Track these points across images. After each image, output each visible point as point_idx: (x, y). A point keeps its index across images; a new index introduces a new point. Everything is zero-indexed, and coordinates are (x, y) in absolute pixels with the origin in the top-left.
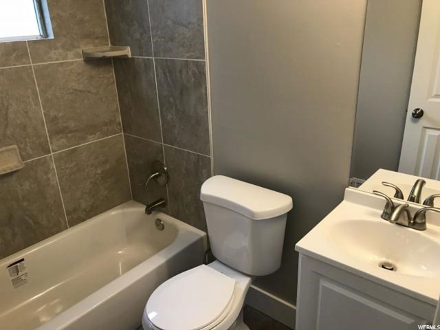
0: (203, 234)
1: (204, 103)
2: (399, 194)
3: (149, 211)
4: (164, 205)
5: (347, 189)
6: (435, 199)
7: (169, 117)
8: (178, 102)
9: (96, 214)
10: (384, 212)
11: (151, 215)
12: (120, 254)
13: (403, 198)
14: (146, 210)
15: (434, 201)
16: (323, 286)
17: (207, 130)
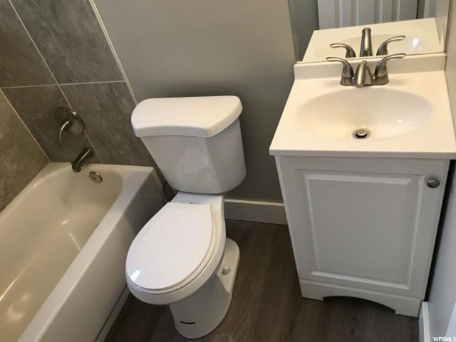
0: (150, 169)
1: (90, 15)
2: (350, 53)
3: (77, 167)
4: (91, 155)
5: (295, 66)
6: (388, 45)
7: (51, 47)
8: (54, 25)
9: (15, 195)
10: (343, 77)
11: (82, 171)
12: (65, 225)
13: (355, 56)
14: (74, 168)
15: (388, 48)
16: (309, 180)
17: (108, 49)
